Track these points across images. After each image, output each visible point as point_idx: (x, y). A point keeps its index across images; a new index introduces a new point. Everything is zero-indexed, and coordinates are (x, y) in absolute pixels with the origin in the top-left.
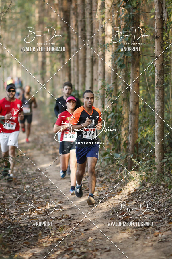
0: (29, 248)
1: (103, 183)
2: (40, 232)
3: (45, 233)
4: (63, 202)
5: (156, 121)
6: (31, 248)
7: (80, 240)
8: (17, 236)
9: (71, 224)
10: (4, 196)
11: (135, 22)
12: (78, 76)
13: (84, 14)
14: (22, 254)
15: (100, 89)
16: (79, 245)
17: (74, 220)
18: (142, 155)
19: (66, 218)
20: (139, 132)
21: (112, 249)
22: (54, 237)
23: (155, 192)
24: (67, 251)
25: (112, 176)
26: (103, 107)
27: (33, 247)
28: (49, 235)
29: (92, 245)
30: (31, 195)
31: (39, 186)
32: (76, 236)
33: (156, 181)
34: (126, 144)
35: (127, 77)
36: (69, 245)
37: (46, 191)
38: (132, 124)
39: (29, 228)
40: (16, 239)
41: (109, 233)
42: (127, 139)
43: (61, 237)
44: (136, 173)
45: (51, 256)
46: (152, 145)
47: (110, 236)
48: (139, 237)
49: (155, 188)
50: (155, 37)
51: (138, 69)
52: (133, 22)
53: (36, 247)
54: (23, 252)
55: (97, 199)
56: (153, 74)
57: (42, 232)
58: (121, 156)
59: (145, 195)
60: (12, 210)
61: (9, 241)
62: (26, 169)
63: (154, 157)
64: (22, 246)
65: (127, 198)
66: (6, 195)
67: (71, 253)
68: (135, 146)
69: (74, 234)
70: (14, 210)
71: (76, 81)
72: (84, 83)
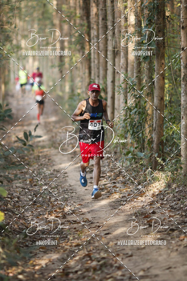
0: (45, 254)
1: (126, 185)
2: (58, 237)
3: (62, 237)
4: (83, 204)
5: (183, 117)
6: (48, 254)
7: (101, 245)
8: (33, 240)
9: (90, 228)
10: (18, 198)
11: (160, 11)
12: (98, 68)
13: (105, 2)
14: (37, 260)
15: (122, 83)
16: (99, 250)
17: (94, 224)
18: (168, 154)
19: (85, 222)
20: (164, 129)
21: (134, 254)
22: (72, 242)
23: (182, 194)
24: (86, 256)
25: (135, 176)
26: (126, 102)
27: (50, 252)
28: (66, 240)
29: (113, 250)
30: (48, 197)
31: (56, 187)
32: (96, 241)
33: (182, 182)
34: (151, 142)
35: (151, 70)
36: (89, 250)
37: (64, 192)
38: (156, 121)
39: (46, 232)
40: (32, 244)
41: (132, 237)
42: (151, 136)
43: (80, 241)
44: (161, 173)
46: (178, 143)
49: (181, 189)
50: (181, 27)
51: (163, 61)
52: (157, 11)
53: (52, 252)
54: (38, 257)
55: (119, 201)
56: (179, 67)
58: (144, 155)
59: (170, 196)
60: (27, 213)
61: (24, 245)
62: (43, 169)
63: (180, 156)
64: (38, 251)
65: (151, 200)
66: (21, 197)
67: (91, 259)
68: (160, 145)
69: (94, 239)
70: (30, 213)
71: (97, 74)
72: (105, 77)
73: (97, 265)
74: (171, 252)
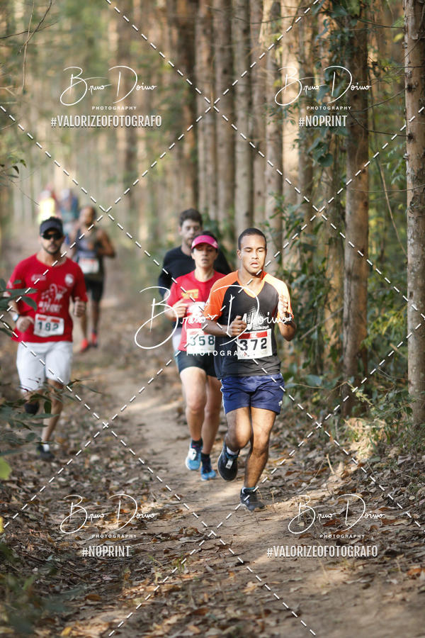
0: (100, 611)
1: (281, 450)
2: (128, 571)
3: (138, 572)
4: (183, 495)
5: (411, 294)
6: (104, 611)
7: (227, 590)
8: (71, 580)
9: (202, 549)
10: (35, 482)
11: (355, 50)
12: (215, 185)
13: (229, 32)
14: (82, 625)
15: (271, 218)
16: (222, 600)
17: (210, 541)
18: (378, 378)
19: (190, 536)
20: (369, 321)
21: (305, 611)
22: (160, 582)
23: (411, 470)
24: (193, 616)
25: (304, 430)
26: (280, 262)
27: (110, 607)
28: (147, 579)
29: (256, 601)
30: (104, 480)
31: (122, 457)
32: (215, 580)
33: (412, 442)
34: (337, 351)
35: (337, 187)
36: (199, 601)
37: (139, 468)
38: (350, 303)
39: (99, 562)
40: (68, 588)
41: (298, 571)
42: (339, 339)
43: (178, 581)
44: (362, 422)
45: (155, 629)
46: (401, 353)
47: (300, 578)
48: (372, 581)
49: (409, 459)
50: (406, 87)
52: (351, 52)
53: (116, 607)
54: (84, 619)
55: (266, 488)
56: (401, 178)
57: (132, 570)
58: (324, 382)
59: (385, 476)
60: (57, 516)
61: (50, 592)
62: (91, 416)
63: (407, 383)
64: (83, 604)
65: (340, 485)
66: (42, 480)
67: (205, 622)
68: (360, 357)
69: (211, 575)
70: (62, 516)
71: (212, 197)
72: (231, 203)
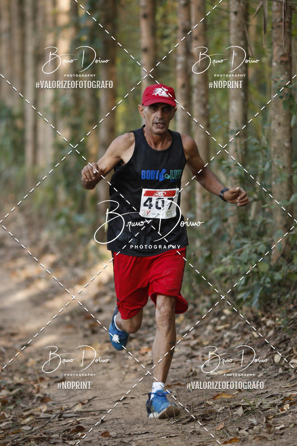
73: (9, 396)
74: (127, 373)
